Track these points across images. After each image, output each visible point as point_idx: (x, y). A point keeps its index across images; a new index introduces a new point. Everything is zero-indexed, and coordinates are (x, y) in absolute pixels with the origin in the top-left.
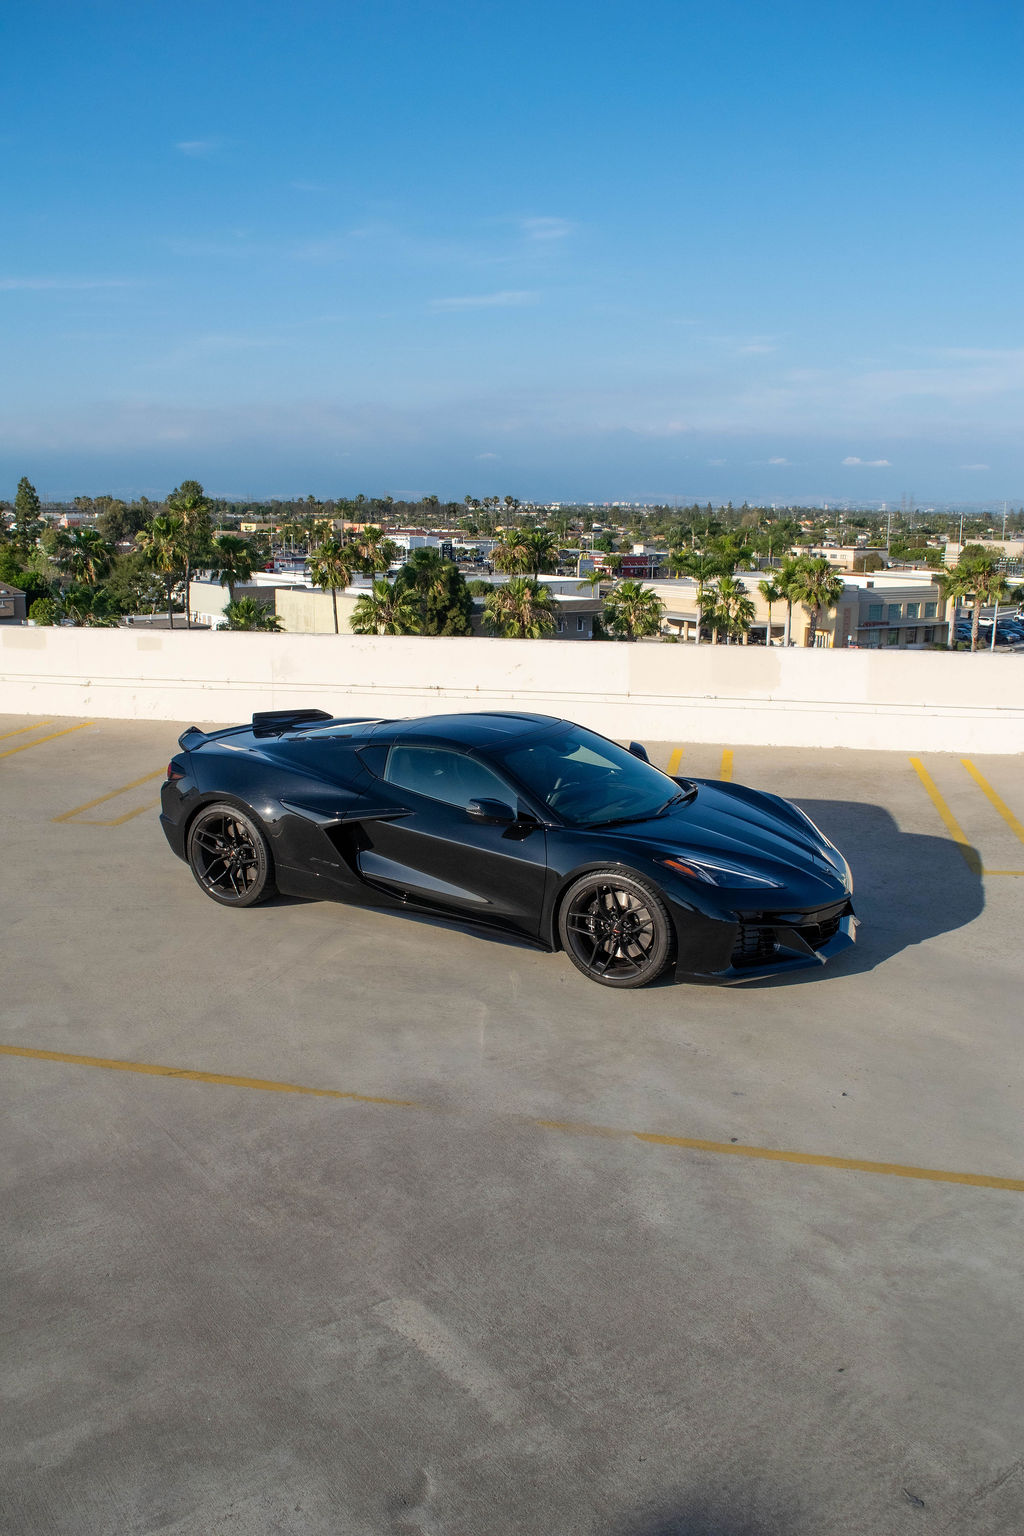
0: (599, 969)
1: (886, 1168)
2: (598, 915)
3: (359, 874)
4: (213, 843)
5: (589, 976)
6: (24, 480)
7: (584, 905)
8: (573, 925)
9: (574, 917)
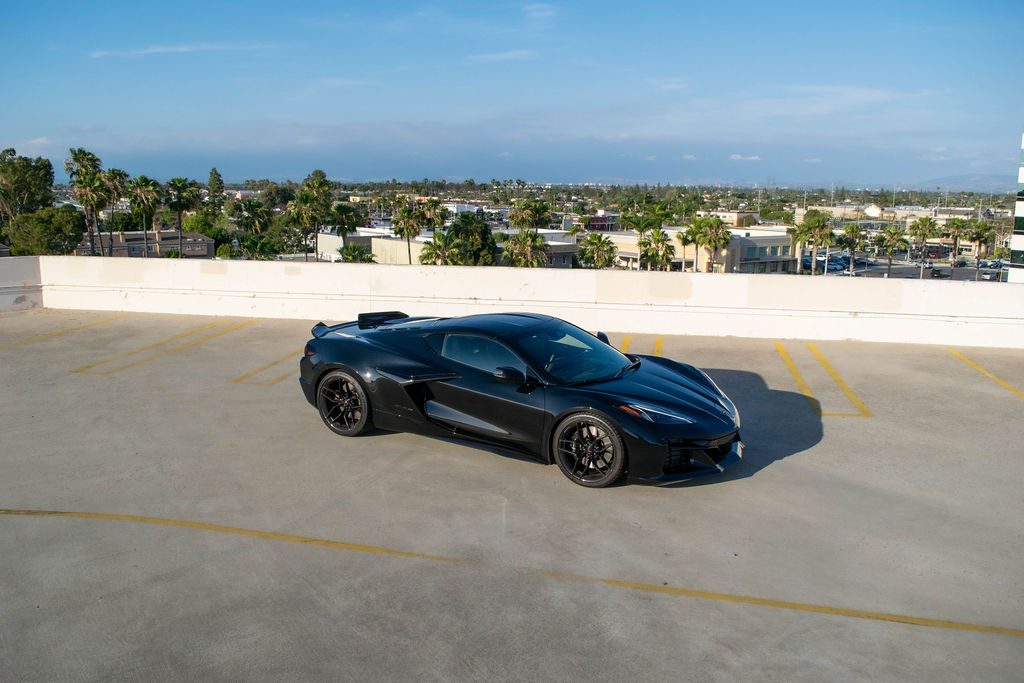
0: (578, 475)
1: (763, 602)
2: (578, 441)
3: (426, 415)
4: (333, 396)
5: (572, 480)
6: (214, 170)
7: (569, 435)
8: (562, 447)
9: (562, 442)
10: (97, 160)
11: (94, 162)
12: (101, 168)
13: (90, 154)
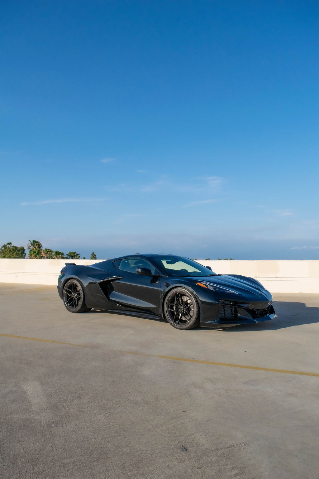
0: (176, 323)
1: (248, 367)
2: (177, 304)
3: (109, 300)
5: (173, 326)
6: (93, 253)
8: (168, 308)
9: (169, 305)
10: (41, 245)
11: (39, 246)
12: (42, 248)
13: (38, 242)
